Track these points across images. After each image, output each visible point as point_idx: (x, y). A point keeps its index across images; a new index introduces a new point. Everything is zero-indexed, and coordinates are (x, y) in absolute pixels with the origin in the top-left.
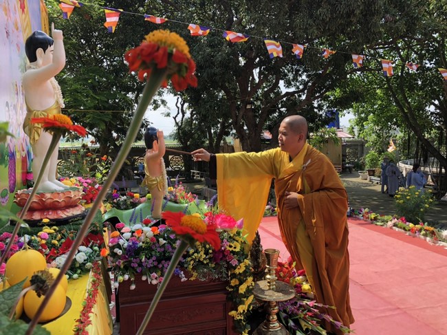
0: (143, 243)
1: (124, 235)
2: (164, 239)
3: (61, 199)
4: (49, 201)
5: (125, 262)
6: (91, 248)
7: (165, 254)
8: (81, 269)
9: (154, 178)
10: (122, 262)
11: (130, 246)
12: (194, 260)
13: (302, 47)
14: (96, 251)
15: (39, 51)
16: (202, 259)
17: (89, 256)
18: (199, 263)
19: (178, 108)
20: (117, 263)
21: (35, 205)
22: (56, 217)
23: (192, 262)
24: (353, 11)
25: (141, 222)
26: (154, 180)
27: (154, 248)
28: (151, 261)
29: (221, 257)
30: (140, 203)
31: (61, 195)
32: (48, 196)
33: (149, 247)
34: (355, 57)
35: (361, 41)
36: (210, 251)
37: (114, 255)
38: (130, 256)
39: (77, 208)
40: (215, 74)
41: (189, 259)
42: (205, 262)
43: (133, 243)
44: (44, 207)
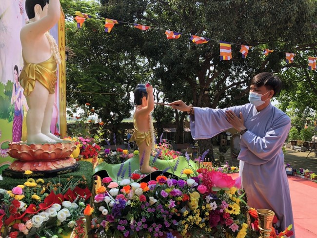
0: (132, 201)
1: (111, 191)
2: (155, 197)
3: (51, 151)
4: (39, 152)
5: (111, 223)
6: (77, 203)
7: (155, 215)
8: (63, 228)
9: (142, 133)
10: (107, 223)
11: (117, 205)
12: (189, 223)
13: (247, 48)
14: (81, 207)
15: (37, 7)
16: (197, 223)
17: (74, 213)
18: (195, 227)
19: (155, 96)
20: (102, 224)
21: (24, 156)
22: (45, 169)
23: (186, 226)
24: (290, 18)
25: (130, 176)
26: (142, 135)
27: (144, 208)
28: (140, 223)
29: (219, 220)
30: (128, 158)
31: (52, 146)
32: (39, 147)
33: (138, 206)
34: (288, 55)
35: (295, 41)
36: (207, 214)
37: (98, 213)
38: (117, 217)
39: (68, 161)
40: (183, 69)
41: (184, 222)
42: (201, 226)
43: (120, 202)
44: (34, 159)
